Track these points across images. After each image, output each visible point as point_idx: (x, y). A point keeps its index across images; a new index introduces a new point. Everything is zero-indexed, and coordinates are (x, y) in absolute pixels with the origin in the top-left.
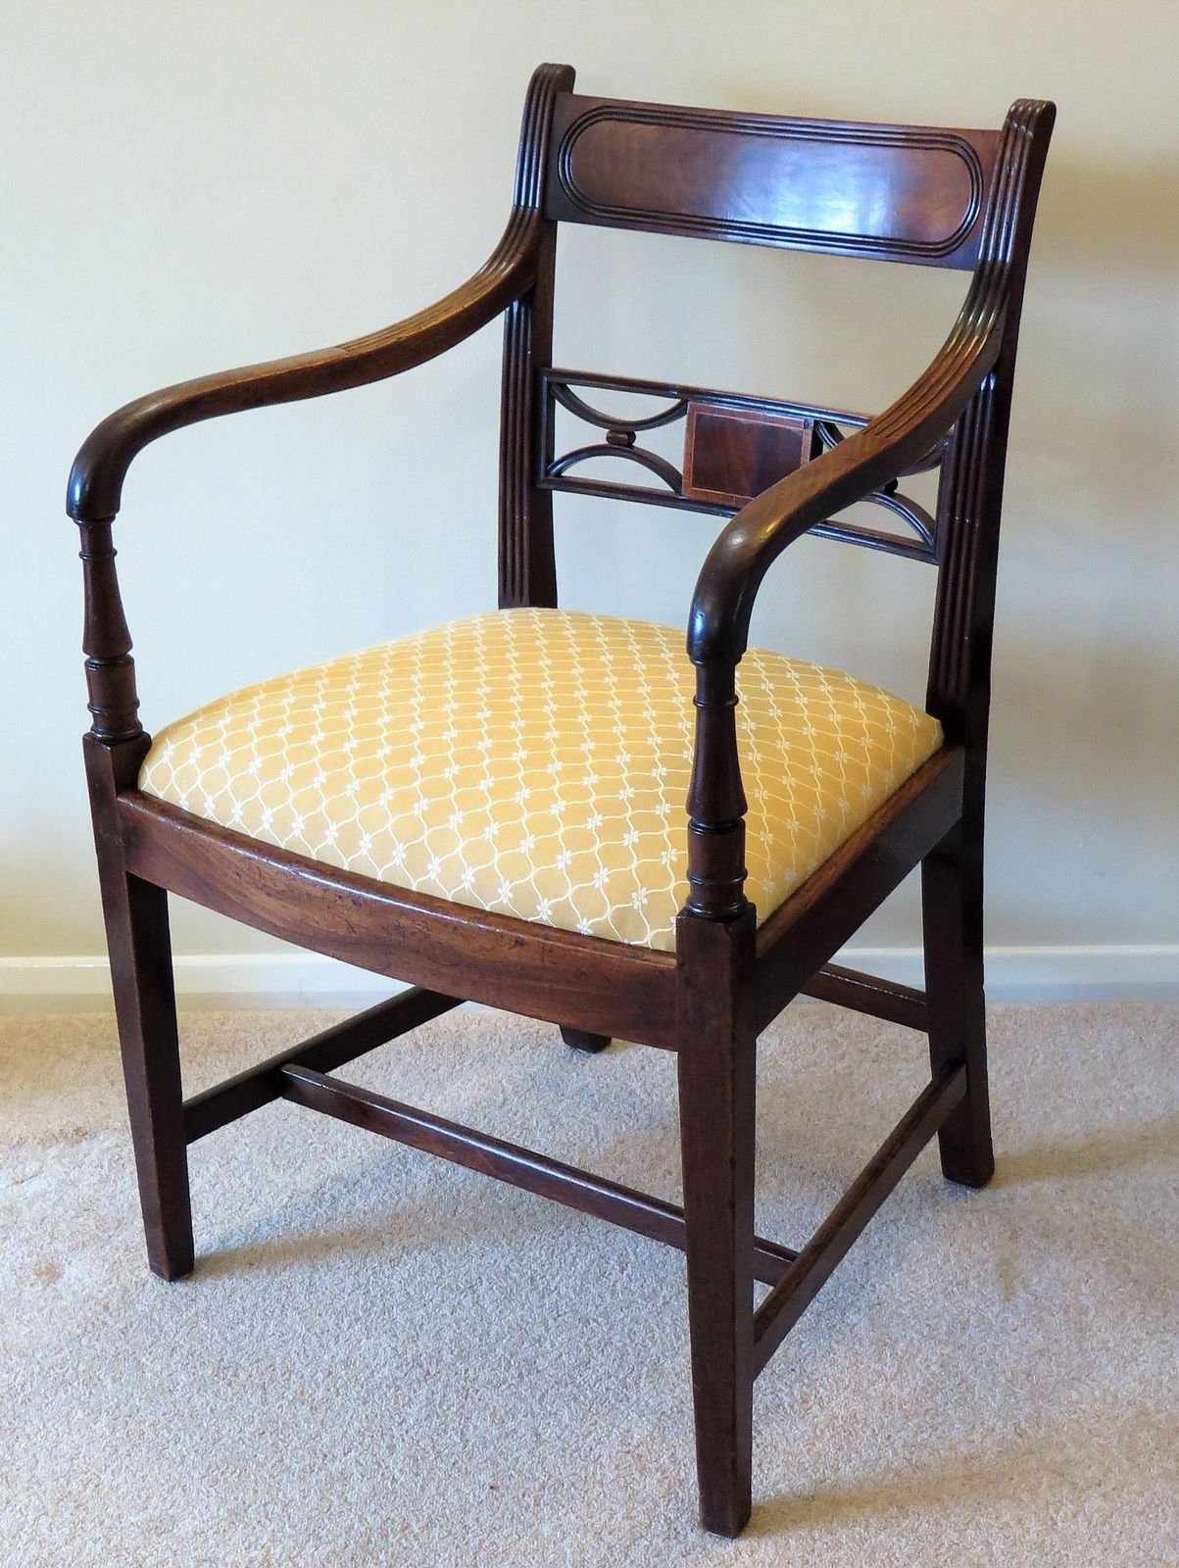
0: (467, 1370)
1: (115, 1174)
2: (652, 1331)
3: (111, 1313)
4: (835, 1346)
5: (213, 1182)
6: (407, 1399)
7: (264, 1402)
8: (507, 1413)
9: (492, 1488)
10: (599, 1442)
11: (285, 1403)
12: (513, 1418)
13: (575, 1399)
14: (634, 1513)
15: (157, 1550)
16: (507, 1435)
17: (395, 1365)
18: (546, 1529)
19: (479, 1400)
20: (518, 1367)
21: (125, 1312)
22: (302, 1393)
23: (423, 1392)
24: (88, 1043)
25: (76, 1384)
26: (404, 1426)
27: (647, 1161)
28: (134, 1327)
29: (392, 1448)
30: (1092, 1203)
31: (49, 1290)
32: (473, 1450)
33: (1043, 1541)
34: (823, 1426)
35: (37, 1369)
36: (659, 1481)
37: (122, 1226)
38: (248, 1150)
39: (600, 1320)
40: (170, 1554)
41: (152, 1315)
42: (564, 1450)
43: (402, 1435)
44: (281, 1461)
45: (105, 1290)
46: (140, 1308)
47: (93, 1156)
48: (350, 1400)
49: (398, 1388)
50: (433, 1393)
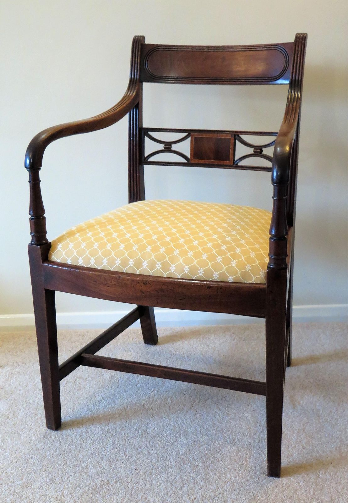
0: (125, 434)
1: (11, 378)
2: (183, 420)
3: (10, 419)
4: (242, 423)
6: (106, 443)
7: (60, 445)
8: (139, 447)
9: (136, 470)
10: (169, 454)
11: (67, 445)
12: (141, 448)
13: (160, 442)
14: (182, 476)
15: (26, 493)
16: (139, 453)
17: (102, 433)
18: (154, 482)
19: (130, 442)
20: (141, 432)
21: (15, 419)
22: (72, 442)
23: (111, 441)
26: (106, 451)
28: (17, 423)
29: (102, 458)
30: (316, 379)
32: (128, 458)
33: (316, 481)
34: (241, 448)
36: (189, 466)
37: (13, 393)
39: (166, 417)
40: (31, 493)
41: (23, 420)
42: (158, 457)
43: (105, 454)
44: (66, 463)
45: (8, 412)
46: (19, 417)
47: (4, 372)
48: (88, 444)
49: (103, 440)
50: (114, 441)
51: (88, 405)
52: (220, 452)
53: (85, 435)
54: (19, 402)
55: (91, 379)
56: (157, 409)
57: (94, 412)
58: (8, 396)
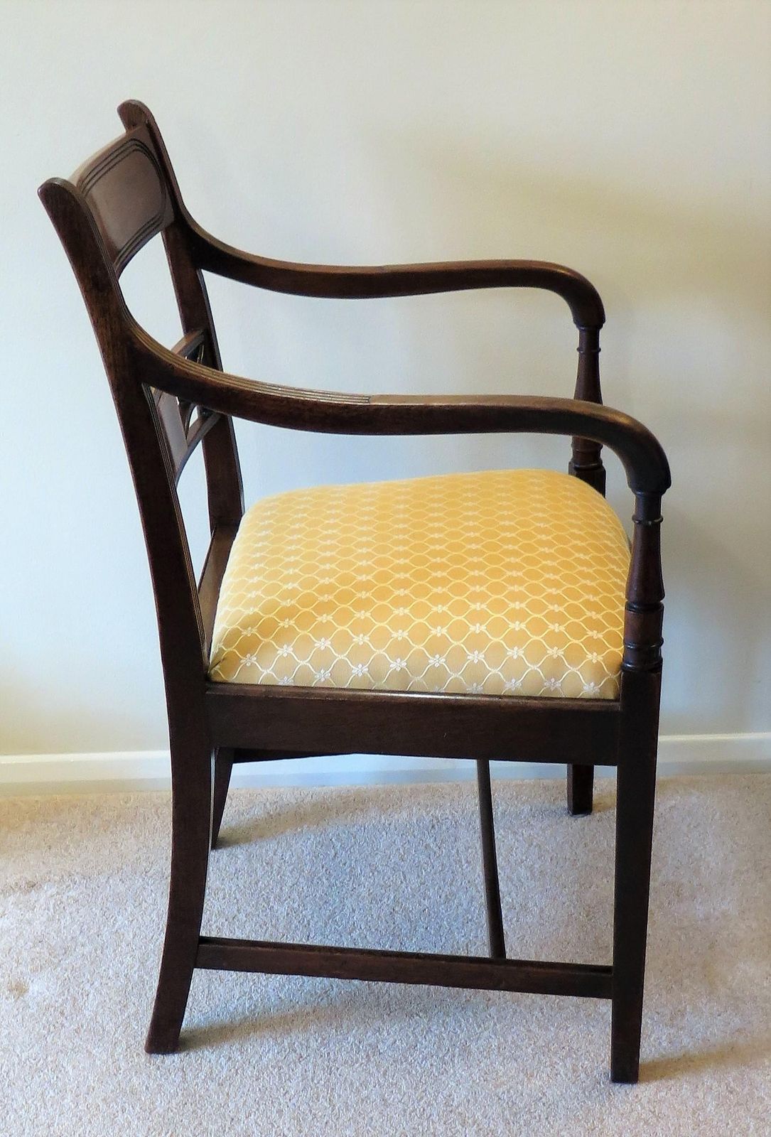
0: (329, 1054)
1: (59, 914)
2: (459, 1021)
3: (66, 1018)
4: (592, 1030)
5: (130, 919)
6: (287, 1076)
7: (184, 1080)
8: (361, 1084)
10: (429, 1104)
11: (200, 1081)
12: (366, 1087)
13: (409, 1073)
16: (363, 1100)
17: (276, 1051)
19: (340, 1075)
20: (365, 1051)
21: (77, 1016)
22: (211, 1073)
23: (299, 1070)
24: (29, 819)
25: (46, 1071)
26: (287, 1096)
27: (443, 896)
28: (85, 1028)
29: (280, 1112)
30: (765, 921)
31: (19, 1001)
32: (339, 1112)
35: (16, 1061)
36: (476, 1132)
37: (68, 952)
38: (153, 895)
39: (421, 1014)
41: (96, 1019)
42: (405, 1111)
43: (286, 1103)
45: (60, 1000)
46: (87, 1013)
47: (42, 901)
48: (246, 1078)
49: (280, 1068)
50: (306, 1071)
51: (242, 984)
52: (544, 1100)
53: (239, 1058)
54: (84, 975)
55: (245, 919)
56: (400, 994)
57: (257, 1000)
58: (56, 961)
